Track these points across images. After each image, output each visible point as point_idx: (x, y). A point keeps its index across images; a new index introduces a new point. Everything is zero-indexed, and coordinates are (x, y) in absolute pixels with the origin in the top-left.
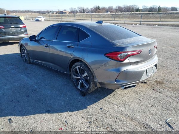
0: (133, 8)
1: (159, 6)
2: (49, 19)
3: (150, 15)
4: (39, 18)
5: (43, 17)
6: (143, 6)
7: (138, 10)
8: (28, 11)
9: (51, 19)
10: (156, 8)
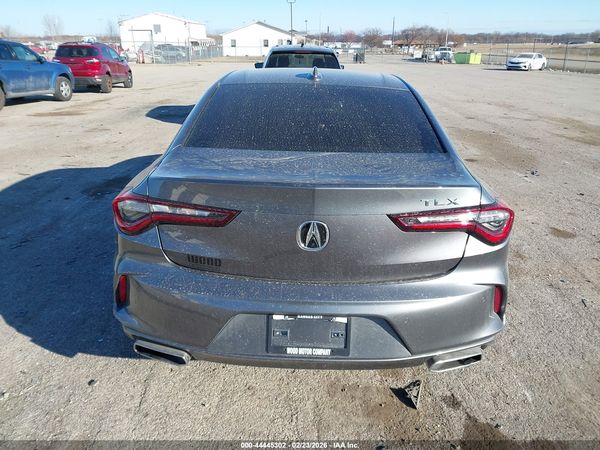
2: (561, 63)
4: (521, 60)
5: (540, 56)
8: (534, 35)
9: (568, 64)
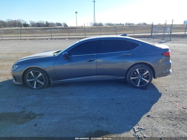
0: (19, 23)
1: (47, 22)
3: (48, 30)
6: (30, 21)
7: (26, 25)
10: (43, 24)
